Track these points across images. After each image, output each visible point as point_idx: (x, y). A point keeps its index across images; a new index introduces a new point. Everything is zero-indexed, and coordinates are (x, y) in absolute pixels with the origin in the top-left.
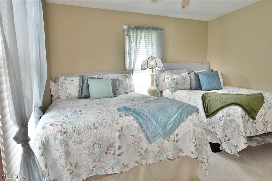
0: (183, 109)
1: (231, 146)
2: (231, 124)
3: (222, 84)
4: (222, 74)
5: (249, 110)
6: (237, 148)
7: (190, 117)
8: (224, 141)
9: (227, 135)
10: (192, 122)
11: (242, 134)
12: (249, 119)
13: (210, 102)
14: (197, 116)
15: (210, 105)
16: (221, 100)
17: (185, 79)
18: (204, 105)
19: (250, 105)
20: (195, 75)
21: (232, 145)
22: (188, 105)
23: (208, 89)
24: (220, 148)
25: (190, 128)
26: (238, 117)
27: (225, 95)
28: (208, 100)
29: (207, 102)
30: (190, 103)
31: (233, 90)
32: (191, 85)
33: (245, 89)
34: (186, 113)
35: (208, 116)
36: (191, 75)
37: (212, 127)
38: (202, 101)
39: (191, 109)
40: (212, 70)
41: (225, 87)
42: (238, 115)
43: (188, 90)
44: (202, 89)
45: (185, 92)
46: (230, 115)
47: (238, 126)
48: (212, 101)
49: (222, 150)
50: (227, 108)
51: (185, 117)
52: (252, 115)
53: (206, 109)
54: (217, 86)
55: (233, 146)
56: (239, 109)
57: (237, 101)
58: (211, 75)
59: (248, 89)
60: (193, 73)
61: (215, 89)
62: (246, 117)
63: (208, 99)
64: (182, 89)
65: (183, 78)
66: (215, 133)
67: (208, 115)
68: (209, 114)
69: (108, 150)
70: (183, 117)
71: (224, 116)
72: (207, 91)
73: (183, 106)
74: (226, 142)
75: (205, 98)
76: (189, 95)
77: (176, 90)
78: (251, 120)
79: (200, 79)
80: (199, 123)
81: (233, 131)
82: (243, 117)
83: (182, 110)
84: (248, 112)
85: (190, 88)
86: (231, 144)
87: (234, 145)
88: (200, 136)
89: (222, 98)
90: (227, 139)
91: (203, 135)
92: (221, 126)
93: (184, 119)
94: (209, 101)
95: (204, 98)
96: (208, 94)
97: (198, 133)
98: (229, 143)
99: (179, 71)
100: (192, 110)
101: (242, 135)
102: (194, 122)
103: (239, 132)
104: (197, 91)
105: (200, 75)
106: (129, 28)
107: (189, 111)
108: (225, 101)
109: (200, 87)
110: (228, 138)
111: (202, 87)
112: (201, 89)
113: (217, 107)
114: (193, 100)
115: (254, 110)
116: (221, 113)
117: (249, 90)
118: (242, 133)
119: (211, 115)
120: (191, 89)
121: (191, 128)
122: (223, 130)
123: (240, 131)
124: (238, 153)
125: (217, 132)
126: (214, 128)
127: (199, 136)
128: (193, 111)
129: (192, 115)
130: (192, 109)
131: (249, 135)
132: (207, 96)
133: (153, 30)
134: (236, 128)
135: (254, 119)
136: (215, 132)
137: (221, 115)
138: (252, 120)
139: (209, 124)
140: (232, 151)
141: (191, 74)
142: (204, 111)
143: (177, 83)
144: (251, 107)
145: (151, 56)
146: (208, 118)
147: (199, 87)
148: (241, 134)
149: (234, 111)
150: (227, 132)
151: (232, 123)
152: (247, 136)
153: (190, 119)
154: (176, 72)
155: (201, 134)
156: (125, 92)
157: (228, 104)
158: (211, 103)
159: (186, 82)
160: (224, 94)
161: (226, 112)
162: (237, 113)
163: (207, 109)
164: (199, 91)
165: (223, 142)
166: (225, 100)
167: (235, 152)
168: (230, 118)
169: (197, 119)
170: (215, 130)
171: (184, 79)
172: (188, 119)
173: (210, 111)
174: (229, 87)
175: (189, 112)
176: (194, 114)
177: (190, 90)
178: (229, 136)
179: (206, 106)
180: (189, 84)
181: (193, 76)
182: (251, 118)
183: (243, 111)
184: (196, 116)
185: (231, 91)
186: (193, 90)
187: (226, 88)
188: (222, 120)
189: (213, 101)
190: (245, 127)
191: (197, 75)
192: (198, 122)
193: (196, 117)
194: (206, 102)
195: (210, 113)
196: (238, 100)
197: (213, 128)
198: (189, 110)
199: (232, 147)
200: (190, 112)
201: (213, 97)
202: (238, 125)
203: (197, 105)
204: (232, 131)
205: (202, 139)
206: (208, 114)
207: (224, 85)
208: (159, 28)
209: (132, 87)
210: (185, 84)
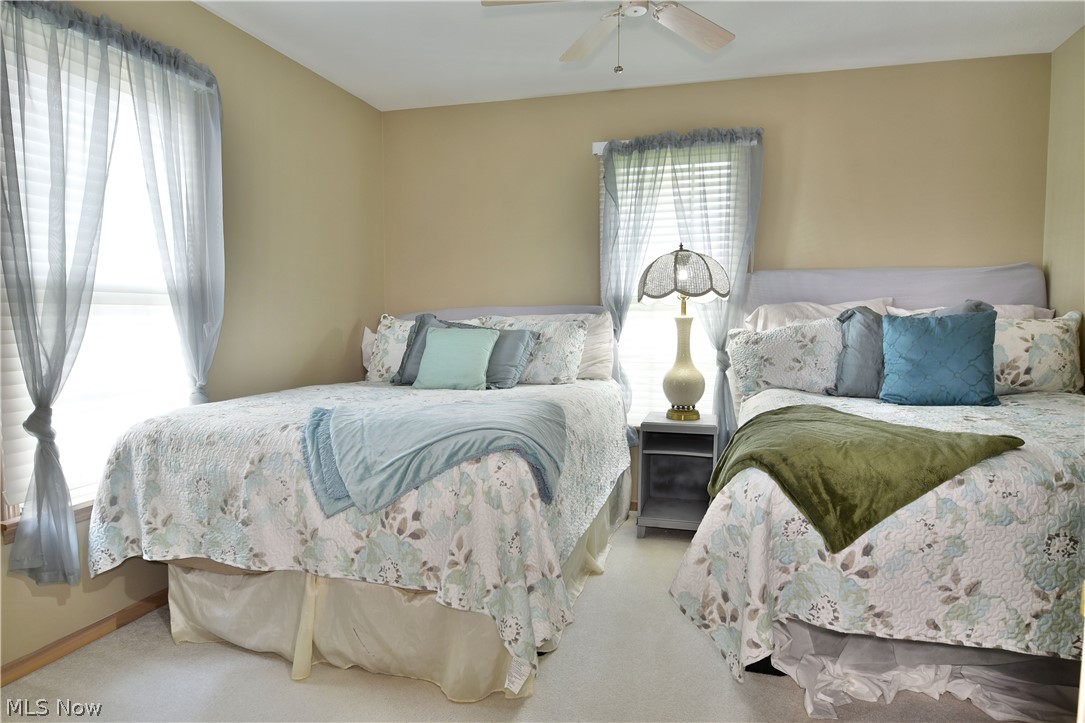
1: (740, 643)
9: (730, 594)
17: (810, 346)
23: (905, 395)
36: (849, 326)
43: (824, 392)
44: (880, 395)
60: (861, 317)
69: (226, 502)
77: (757, 389)
81: (742, 578)
86: (740, 634)
90: (729, 609)
98: (735, 630)
99: (832, 306)
106: (613, 150)
111: (885, 387)
112: (875, 395)
120: (833, 391)
133: (709, 142)
143: (762, 357)
145: (681, 246)
147: (869, 387)
149: (745, 491)
150: (728, 580)
151: (736, 544)
154: (814, 312)
156: (551, 378)
159: (809, 358)
168: (731, 519)
171: (807, 341)
177: (831, 395)
178: (734, 599)
181: (856, 331)
186: (838, 396)
204: (740, 580)
208: (737, 129)
209: (601, 362)
210: (802, 364)
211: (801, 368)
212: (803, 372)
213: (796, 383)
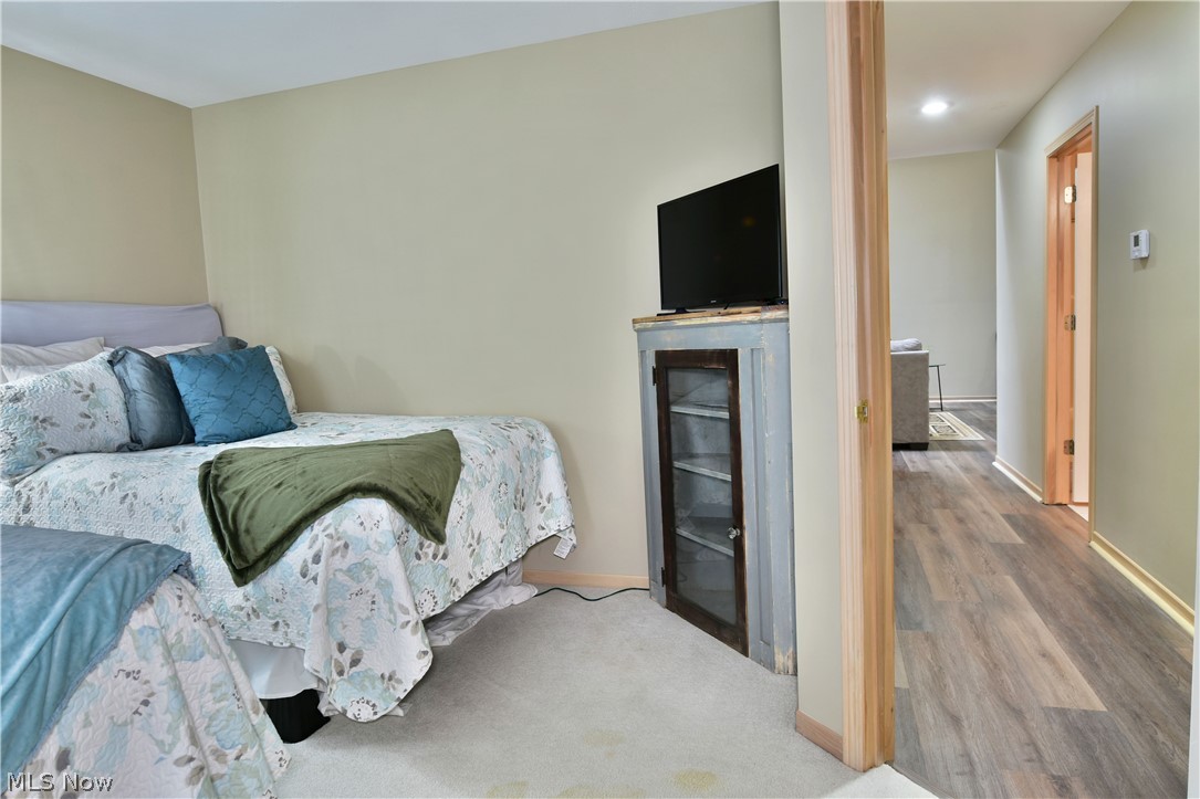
0: (89, 579)
1: (367, 683)
2: (355, 584)
3: (290, 403)
4: (284, 361)
5: (418, 506)
6: (396, 685)
7: (138, 620)
8: (335, 676)
9: (347, 641)
10: (156, 642)
11: (407, 618)
12: (421, 546)
13: (248, 502)
14: (185, 596)
15: (251, 517)
16: (299, 481)
17: (89, 392)
18: (220, 520)
19: (420, 486)
20: (151, 367)
21: (372, 679)
22: (119, 546)
23: (226, 432)
24: (323, 709)
25: (147, 682)
26: (382, 548)
27: (316, 455)
28: (236, 493)
29: (231, 502)
30: (130, 535)
31: (342, 428)
32: (130, 423)
33: (386, 418)
34: (110, 601)
35: (244, 570)
36: (125, 369)
37: (273, 622)
38: (204, 500)
39: (141, 567)
40: (237, 340)
41: (308, 418)
42: (380, 540)
43: (120, 449)
44: (197, 439)
45: (97, 469)
46: (346, 546)
47: (385, 585)
48: (255, 495)
49: (331, 714)
50: (332, 512)
51: (107, 627)
52: (432, 526)
53: (231, 541)
54: (268, 418)
55: (378, 683)
56: (379, 508)
57: (368, 474)
58: (233, 364)
59: (397, 417)
60: (135, 357)
61: (264, 428)
62: (411, 540)
63: (233, 487)
64: (75, 453)
65: (81, 386)
66: (292, 646)
67: (247, 569)
68: (247, 562)
70: (90, 630)
71: (323, 559)
72: (223, 448)
73: (85, 561)
74: (345, 676)
75: (215, 481)
76: (126, 479)
77: (38, 462)
78: (430, 547)
79: (182, 388)
80: (205, 635)
81: (368, 613)
82: (400, 540)
83: (80, 590)
84: (415, 517)
85: (126, 439)
86: (366, 674)
87: (382, 676)
88: (218, 706)
89: (304, 472)
90: (346, 658)
91: (232, 691)
92: (316, 609)
93: (104, 641)
94: (243, 497)
95: (211, 483)
96: (230, 463)
97: (203, 689)
98: (358, 673)
99: (48, 347)
100: (152, 570)
101: (408, 622)
102: (171, 638)
103: (391, 610)
104: (170, 449)
105: (175, 366)
107: (132, 579)
108: (316, 483)
109: (185, 428)
110: (350, 655)
111: (198, 429)
112: (190, 440)
113: (288, 520)
114: (153, 504)
115: (435, 503)
116: (307, 543)
117: (401, 422)
118: (406, 612)
119: (261, 564)
120: (135, 444)
121: (154, 684)
122: (328, 623)
123: (396, 608)
124: (402, 702)
125: (299, 642)
126: (281, 624)
127: (211, 707)
128: (156, 576)
129: (151, 602)
130: (147, 568)
131: (429, 610)
132: (227, 470)
134: (380, 599)
135: (439, 538)
136: (287, 645)
137: (311, 553)
138: (434, 544)
139: (254, 611)
140: (374, 706)
141: (128, 365)
142: (220, 554)
143: (36, 418)
144: (422, 491)
146: (246, 583)
147: (180, 432)
148: (403, 618)
149: (362, 524)
150: (345, 627)
151: (359, 582)
152: (423, 618)
153: (141, 632)
155: (218, 694)
157: (332, 495)
158: (253, 502)
159: (98, 412)
160: (306, 448)
161: (330, 536)
162: (375, 528)
163: (235, 537)
164: (179, 452)
165: (333, 681)
166: (315, 480)
167: (387, 706)
168: (351, 558)
169: (187, 614)
170: (286, 633)
171: (86, 391)
172: (132, 633)
173: (250, 547)
174: (322, 414)
175: (130, 586)
176: (167, 591)
177: (131, 450)
178: (353, 644)
179: (226, 527)
180: (121, 416)
181: (136, 375)
182: (427, 538)
183: (398, 514)
184: (180, 598)
185: (333, 434)
186: (145, 449)
187: (309, 422)
188: (315, 579)
189: (258, 491)
190: (410, 583)
191: (160, 372)
192: (195, 631)
193: (180, 605)
194: (226, 503)
195: (252, 557)
196: (374, 472)
197: (276, 624)
198: (132, 574)
199: (374, 688)
200: (136, 590)
201: (260, 471)
202: (386, 581)
203: (179, 525)
204: (363, 617)
205: (232, 714)
206: (244, 565)
207: (300, 409)
210: (93, 419)
211: (93, 425)
212: (96, 429)
213: (92, 444)
